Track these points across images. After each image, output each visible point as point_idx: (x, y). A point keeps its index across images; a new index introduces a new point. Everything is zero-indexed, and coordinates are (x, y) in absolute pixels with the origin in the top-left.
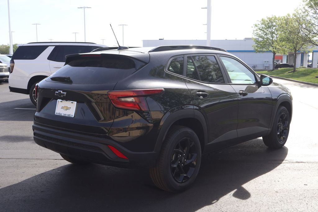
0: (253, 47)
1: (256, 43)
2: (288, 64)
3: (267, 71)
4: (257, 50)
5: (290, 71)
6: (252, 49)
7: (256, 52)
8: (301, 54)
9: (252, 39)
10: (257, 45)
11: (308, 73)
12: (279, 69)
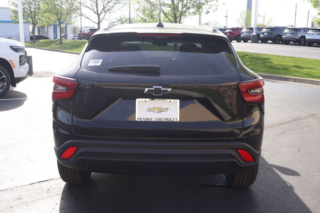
0: (11, 17)
1: (14, 13)
2: (40, 35)
3: (28, 43)
4: (16, 21)
5: (57, 43)
6: (10, 19)
7: (15, 23)
8: (53, 26)
9: (8, 9)
10: (14, 15)
11: (79, 45)
12: (41, 41)
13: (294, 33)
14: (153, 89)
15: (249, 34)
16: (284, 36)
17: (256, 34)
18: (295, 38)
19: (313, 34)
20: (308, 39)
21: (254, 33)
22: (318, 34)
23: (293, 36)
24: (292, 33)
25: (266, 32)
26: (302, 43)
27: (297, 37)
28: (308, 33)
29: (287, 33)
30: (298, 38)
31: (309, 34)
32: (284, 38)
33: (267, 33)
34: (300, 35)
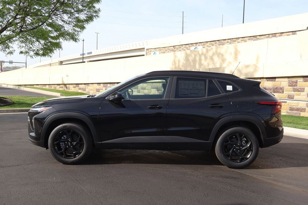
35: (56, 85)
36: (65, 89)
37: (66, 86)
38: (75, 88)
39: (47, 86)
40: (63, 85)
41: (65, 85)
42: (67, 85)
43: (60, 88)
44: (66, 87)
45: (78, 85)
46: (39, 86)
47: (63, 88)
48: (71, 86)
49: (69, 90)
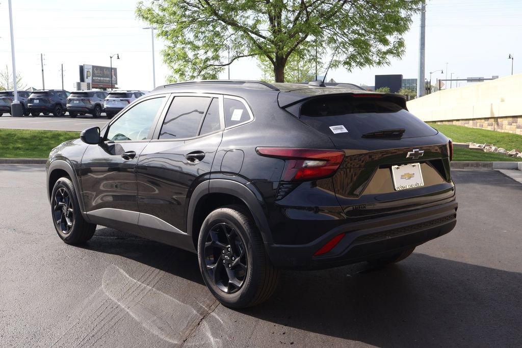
13: (84, 100)
14: (414, 152)
15: (6, 102)
16: (69, 104)
17: (19, 102)
18: (87, 107)
19: (114, 101)
20: (108, 108)
21: (16, 101)
22: (121, 100)
23: (82, 104)
24: (82, 99)
25: (37, 99)
26: (97, 114)
27: (89, 106)
28: (106, 99)
29: (74, 100)
30: (91, 107)
31: (108, 100)
32: (69, 107)
33: (38, 101)
34: (93, 103)
35: (483, 121)
36: (496, 127)
37: (497, 121)
38: (511, 125)
39: (471, 122)
40: (493, 120)
41: (496, 119)
42: (499, 120)
43: (489, 125)
44: (498, 124)
45: (516, 119)
46: (460, 122)
47: (492, 125)
48: (505, 122)
49: (502, 129)
